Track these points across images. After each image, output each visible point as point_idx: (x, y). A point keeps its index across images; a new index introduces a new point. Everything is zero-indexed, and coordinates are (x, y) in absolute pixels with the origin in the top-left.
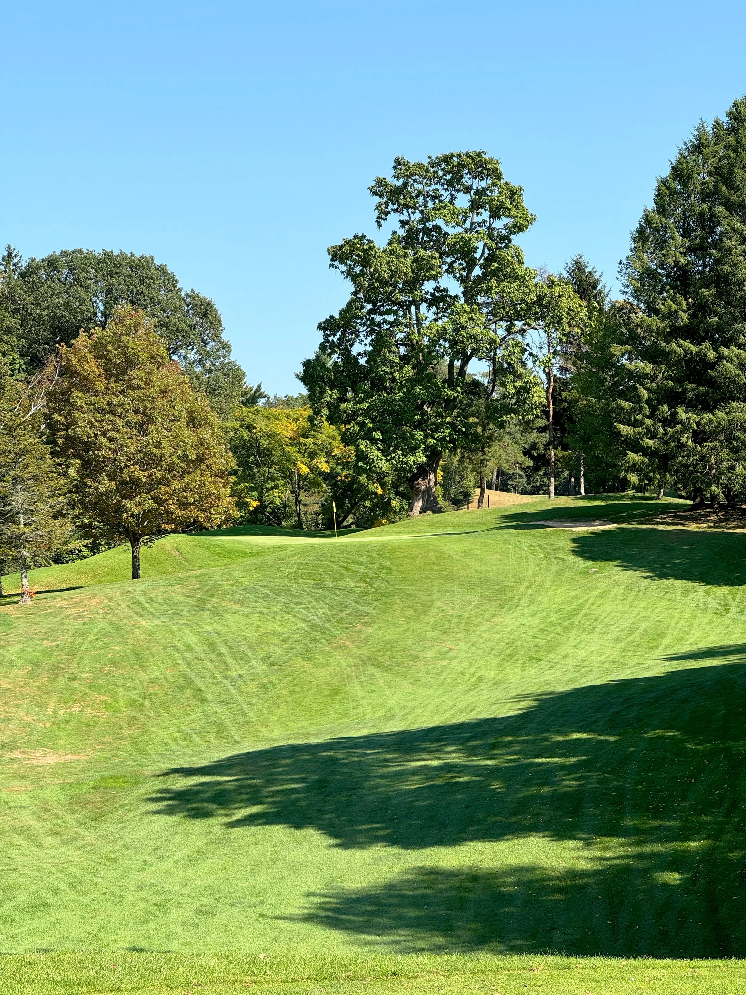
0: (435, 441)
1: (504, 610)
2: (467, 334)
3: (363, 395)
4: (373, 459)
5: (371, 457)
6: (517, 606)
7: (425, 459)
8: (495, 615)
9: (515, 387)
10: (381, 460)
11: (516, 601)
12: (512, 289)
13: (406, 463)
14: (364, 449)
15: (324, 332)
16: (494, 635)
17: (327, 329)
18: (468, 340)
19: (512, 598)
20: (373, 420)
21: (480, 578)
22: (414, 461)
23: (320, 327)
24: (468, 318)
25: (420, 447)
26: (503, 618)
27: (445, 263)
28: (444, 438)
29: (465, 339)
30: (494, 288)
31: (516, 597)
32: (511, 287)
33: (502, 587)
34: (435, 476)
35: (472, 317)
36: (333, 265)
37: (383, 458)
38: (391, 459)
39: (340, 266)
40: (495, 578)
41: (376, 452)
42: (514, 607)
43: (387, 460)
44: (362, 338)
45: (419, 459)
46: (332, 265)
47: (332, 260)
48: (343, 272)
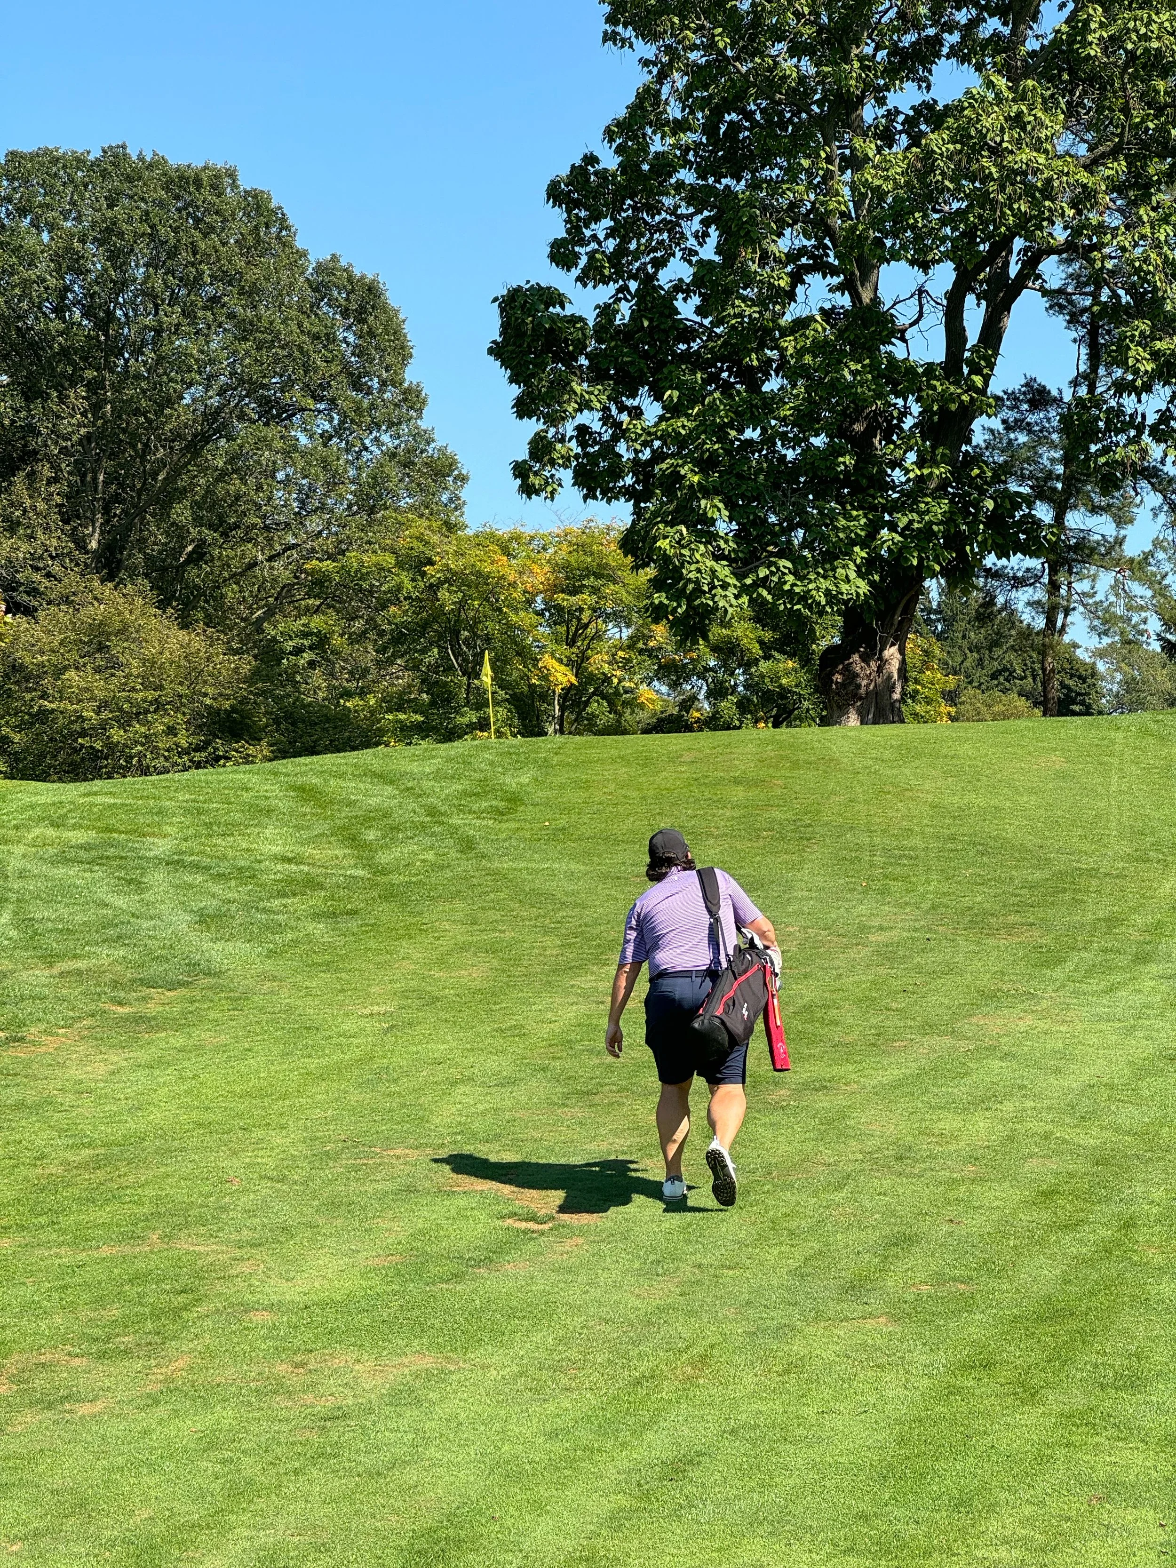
0: (898, 538)
1: (1058, 973)
2: (1001, 167)
3: (676, 393)
4: (697, 582)
5: (692, 575)
6: (1142, 958)
7: (863, 587)
8: (990, 997)
9: (1155, 355)
10: (725, 586)
11: (1135, 936)
12: (1154, 27)
13: (804, 598)
14: (671, 552)
15: (569, 211)
16: (949, 1123)
17: (577, 204)
18: (1002, 188)
19: (1112, 922)
20: (705, 465)
21: (952, 838)
22: (828, 593)
23: (555, 193)
24: (1008, 118)
25: (849, 554)
26: (1044, 1015)
27: (950, 27)
28: (927, 533)
29: (992, 187)
30: (1093, 26)
31: (1138, 920)
32: (1150, 21)
33: (1061, 875)
34: (902, 651)
35: (1020, 114)
36: (615, 33)
37: (732, 581)
38: (754, 585)
39: (638, 43)
40: (1030, 841)
41: (710, 563)
42: (1123, 961)
43: (744, 590)
44: (692, 242)
45: (844, 587)
46: (609, 37)
47: (611, 19)
48: (646, 63)
